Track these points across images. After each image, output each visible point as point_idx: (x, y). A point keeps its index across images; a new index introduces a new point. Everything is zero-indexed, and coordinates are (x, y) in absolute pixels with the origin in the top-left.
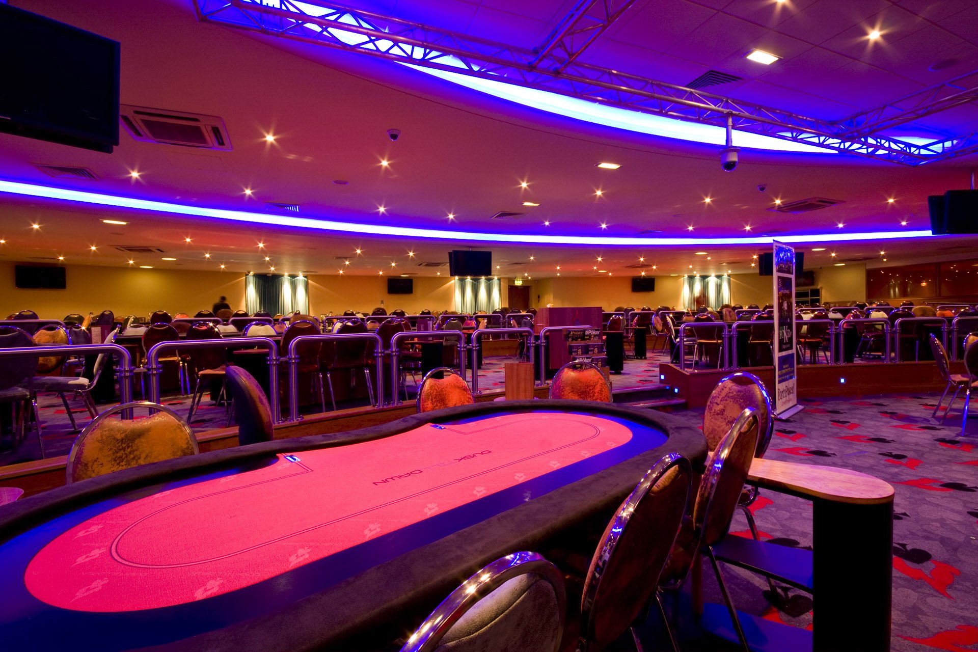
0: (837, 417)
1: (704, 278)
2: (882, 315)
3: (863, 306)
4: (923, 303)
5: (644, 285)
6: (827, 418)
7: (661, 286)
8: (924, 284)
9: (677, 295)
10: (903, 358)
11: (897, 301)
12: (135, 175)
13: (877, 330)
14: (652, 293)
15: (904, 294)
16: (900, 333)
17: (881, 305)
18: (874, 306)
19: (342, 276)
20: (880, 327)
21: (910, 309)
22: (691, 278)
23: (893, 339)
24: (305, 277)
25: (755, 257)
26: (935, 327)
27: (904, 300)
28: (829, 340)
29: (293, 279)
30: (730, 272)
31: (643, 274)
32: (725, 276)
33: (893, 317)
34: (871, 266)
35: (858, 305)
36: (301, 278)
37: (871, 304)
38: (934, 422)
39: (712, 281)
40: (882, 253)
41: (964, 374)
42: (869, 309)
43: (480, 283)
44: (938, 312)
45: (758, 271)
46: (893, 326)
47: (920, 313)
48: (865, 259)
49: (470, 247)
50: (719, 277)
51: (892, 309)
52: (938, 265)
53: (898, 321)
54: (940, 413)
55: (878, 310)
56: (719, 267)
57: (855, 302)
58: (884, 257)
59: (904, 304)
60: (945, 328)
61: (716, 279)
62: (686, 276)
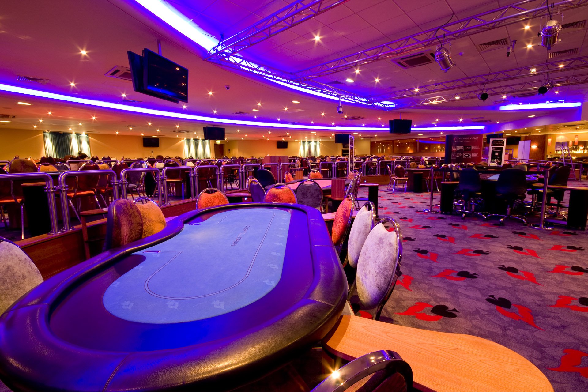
0: (364, 191)
1: (309, 142)
2: (376, 160)
3: (369, 157)
4: (388, 156)
5: (282, 145)
6: (362, 191)
7: (290, 145)
8: (389, 148)
9: (297, 150)
10: (381, 174)
11: (380, 155)
12: (73, 84)
13: (374, 165)
14: (286, 149)
15: (382, 152)
16: (381, 166)
17: (375, 156)
18: (373, 157)
19: (118, 135)
20: (375, 164)
21: (383, 158)
22: (304, 142)
23: (379, 168)
24: (87, 135)
25: (333, 135)
26: (389, 163)
27: (382, 154)
28: (361, 169)
29: (78, 136)
30: (320, 140)
31: (283, 140)
32: (318, 142)
33: (379, 160)
34: (372, 140)
35: (368, 156)
36: (84, 135)
37: (372, 156)
38: (388, 190)
39: (313, 144)
40: (376, 135)
41: (394, 176)
42: (371, 158)
43: (198, 142)
44: (391, 159)
45: (334, 140)
46: (379, 163)
47: (386, 159)
48: (371, 137)
49: (215, 125)
50: (316, 142)
51: (378, 158)
52: (393, 141)
53: (380, 162)
54: (389, 189)
55: (375, 158)
56: (315, 137)
57: (366, 155)
58: (376, 137)
59: (382, 156)
60: (392, 164)
61: (314, 143)
62: (302, 141)
